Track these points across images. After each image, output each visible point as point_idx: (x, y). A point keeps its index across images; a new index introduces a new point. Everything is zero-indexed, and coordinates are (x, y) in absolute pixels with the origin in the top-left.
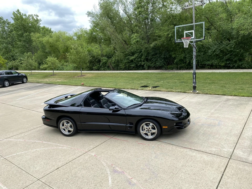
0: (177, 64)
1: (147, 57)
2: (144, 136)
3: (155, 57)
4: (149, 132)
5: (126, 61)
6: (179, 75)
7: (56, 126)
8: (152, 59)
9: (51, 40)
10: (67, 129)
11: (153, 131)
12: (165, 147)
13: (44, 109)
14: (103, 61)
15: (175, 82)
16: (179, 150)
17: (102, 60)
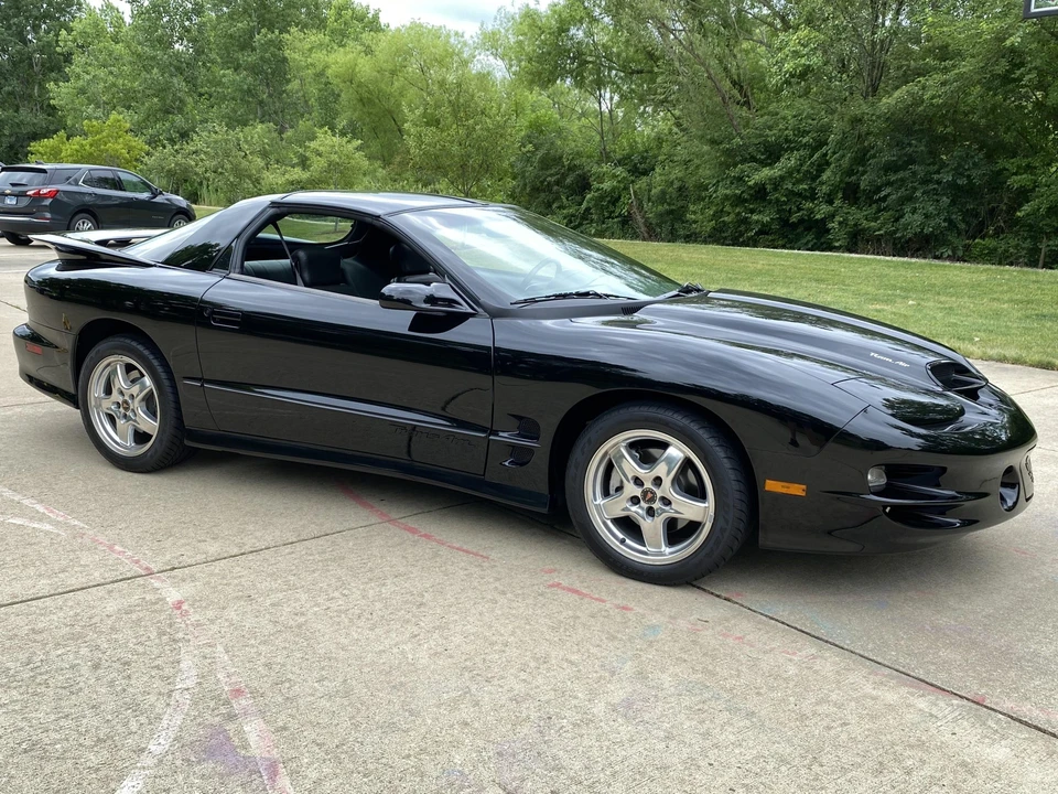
0: (1035, 232)
1: (854, 178)
2: (613, 537)
3: (903, 180)
4: (651, 512)
5: (728, 192)
6: (1034, 282)
7: (72, 390)
8: (879, 189)
9: (365, 68)
10: (125, 416)
11: (688, 509)
12: (747, 649)
13: (28, 280)
14: (602, 186)
15: (997, 314)
16: (868, 689)
17: (600, 179)
